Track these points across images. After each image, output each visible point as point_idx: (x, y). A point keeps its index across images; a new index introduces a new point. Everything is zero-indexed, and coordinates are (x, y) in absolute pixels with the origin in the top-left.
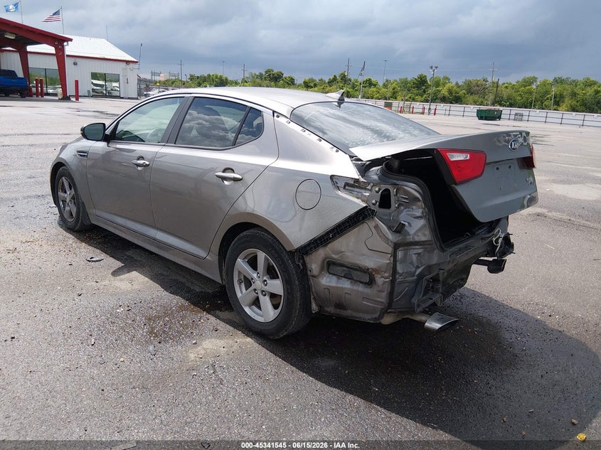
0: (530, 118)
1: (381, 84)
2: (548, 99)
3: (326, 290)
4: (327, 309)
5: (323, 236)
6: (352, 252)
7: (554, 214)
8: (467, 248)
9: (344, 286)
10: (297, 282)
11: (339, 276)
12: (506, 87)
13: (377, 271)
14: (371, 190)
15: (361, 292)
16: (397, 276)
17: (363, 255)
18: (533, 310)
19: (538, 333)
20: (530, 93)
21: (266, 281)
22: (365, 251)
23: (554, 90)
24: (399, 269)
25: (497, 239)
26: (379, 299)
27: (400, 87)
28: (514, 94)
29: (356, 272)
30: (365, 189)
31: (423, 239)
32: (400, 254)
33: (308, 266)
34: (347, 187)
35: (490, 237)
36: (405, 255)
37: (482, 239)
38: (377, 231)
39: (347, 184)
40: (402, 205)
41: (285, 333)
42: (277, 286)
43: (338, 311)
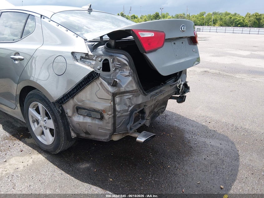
0: (204, 30)
1: (139, 17)
2: (210, 21)
3: (78, 125)
4: (81, 135)
5: (70, 92)
6: (89, 100)
7: (212, 70)
8: (161, 92)
9: (87, 121)
10: (61, 121)
11: (84, 116)
12: (193, 17)
13: (104, 111)
14: (95, 60)
15: (97, 124)
16: (117, 113)
17: (95, 102)
18: (201, 120)
19: (204, 133)
20: (203, 19)
21: (45, 120)
22: (96, 99)
23: (213, 17)
24: (118, 108)
25: (180, 85)
26: (107, 128)
27: (148, 18)
28: (197, 20)
29: (93, 112)
30: (92, 60)
31: (131, 89)
32: (117, 99)
33: (66, 111)
34: (82, 59)
35: (175, 84)
36: (121, 100)
37: (171, 86)
38: (102, 86)
39: (82, 57)
40: (117, 69)
41: (59, 151)
42: (51, 124)
43: (87, 136)
